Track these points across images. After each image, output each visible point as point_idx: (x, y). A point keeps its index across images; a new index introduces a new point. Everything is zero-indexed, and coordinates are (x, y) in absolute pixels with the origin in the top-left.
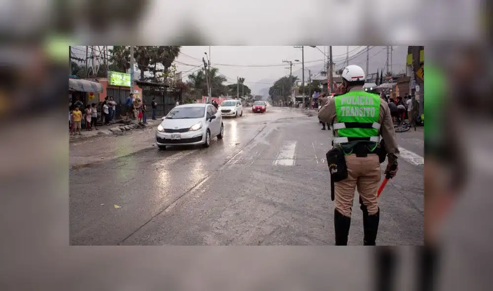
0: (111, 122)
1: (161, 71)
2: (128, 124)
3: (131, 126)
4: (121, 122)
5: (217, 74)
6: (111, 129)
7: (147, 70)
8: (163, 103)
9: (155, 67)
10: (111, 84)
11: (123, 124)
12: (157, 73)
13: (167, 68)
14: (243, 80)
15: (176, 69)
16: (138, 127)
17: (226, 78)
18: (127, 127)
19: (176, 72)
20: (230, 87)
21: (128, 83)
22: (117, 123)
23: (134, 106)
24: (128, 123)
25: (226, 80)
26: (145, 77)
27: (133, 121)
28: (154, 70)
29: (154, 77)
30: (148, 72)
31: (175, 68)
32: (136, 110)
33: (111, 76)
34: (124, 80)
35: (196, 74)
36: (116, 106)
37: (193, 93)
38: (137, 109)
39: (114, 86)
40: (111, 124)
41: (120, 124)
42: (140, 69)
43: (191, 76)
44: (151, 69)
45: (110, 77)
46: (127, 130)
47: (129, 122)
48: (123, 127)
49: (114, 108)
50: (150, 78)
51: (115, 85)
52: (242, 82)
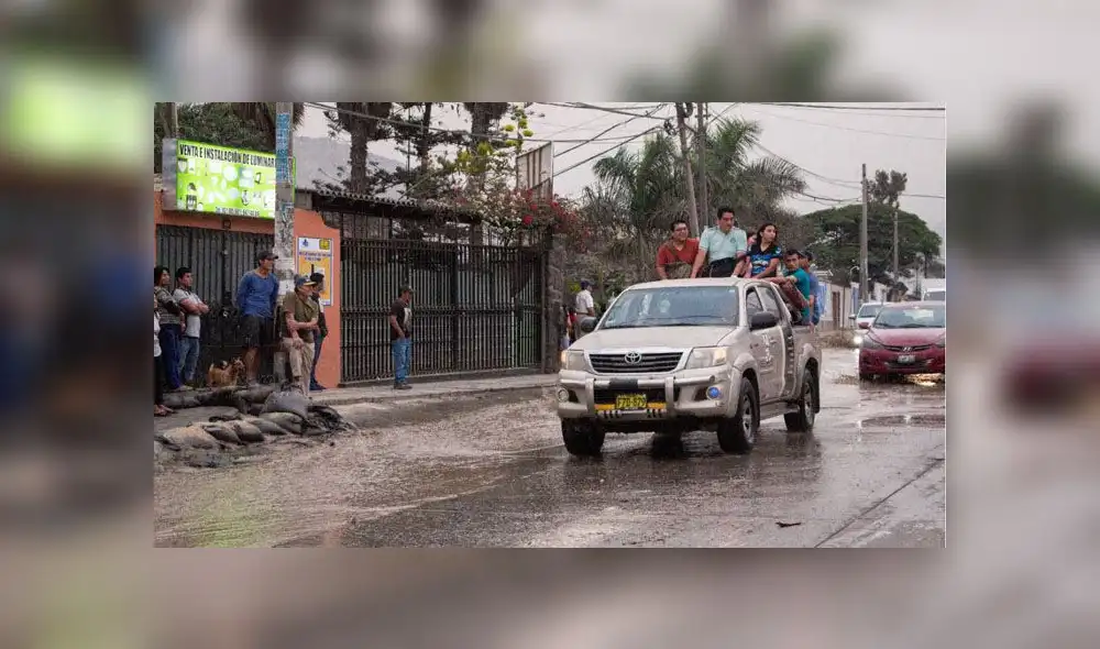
0: (175, 398)
1: (456, 138)
2: (256, 413)
3: (272, 419)
4: (225, 399)
5: (750, 156)
6: (167, 435)
7: (382, 135)
8: (445, 306)
9: (427, 115)
10: (182, 205)
11: (232, 412)
12: (437, 151)
13: (486, 123)
14: (899, 182)
15: (530, 128)
16: (305, 428)
17: (799, 176)
18: (247, 423)
19: (526, 147)
20: (824, 220)
21: (263, 203)
22: (204, 403)
23: (291, 321)
24: (253, 406)
25: (798, 186)
26: (371, 170)
27: (280, 396)
28: (420, 135)
29: (423, 169)
30: (392, 142)
31: (522, 125)
32: (297, 338)
33: (182, 166)
34: (244, 183)
35: (636, 151)
36: (204, 318)
37: (618, 252)
38: (303, 333)
39: (193, 214)
40: (177, 407)
41: (215, 411)
42: (348, 128)
43: (610, 167)
44: (407, 131)
45: (175, 169)
46: (245, 439)
47: (262, 400)
48: (227, 426)
49: (195, 328)
50: (402, 176)
51: (200, 208)
52: (894, 197)
